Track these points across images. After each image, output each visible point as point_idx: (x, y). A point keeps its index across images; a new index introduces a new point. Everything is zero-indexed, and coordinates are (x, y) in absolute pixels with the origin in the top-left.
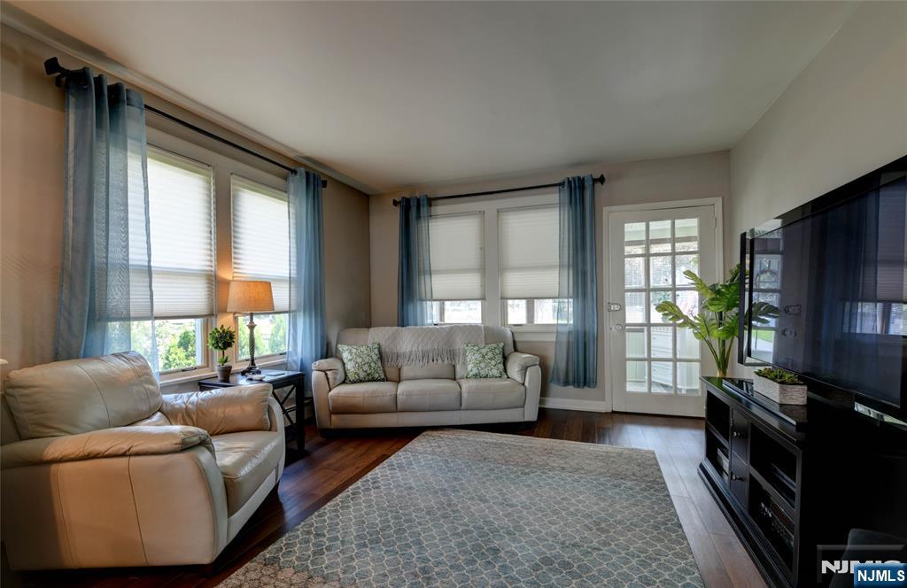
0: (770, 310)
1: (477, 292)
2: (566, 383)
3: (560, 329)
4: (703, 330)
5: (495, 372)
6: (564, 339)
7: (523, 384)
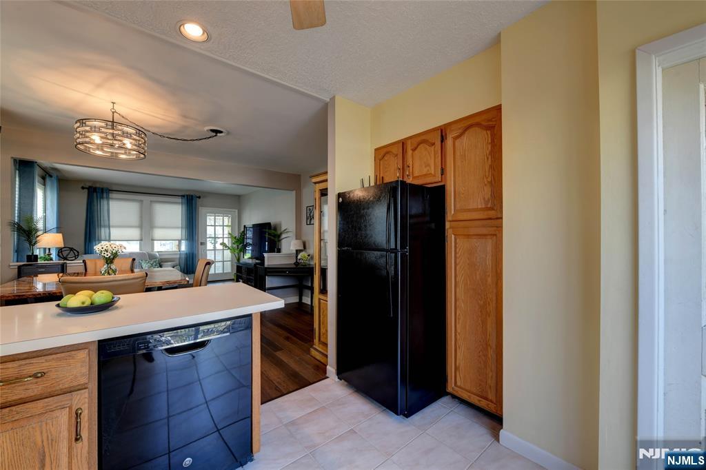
0: (250, 244)
1: (138, 238)
3: (181, 253)
4: (232, 250)
6: (183, 256)
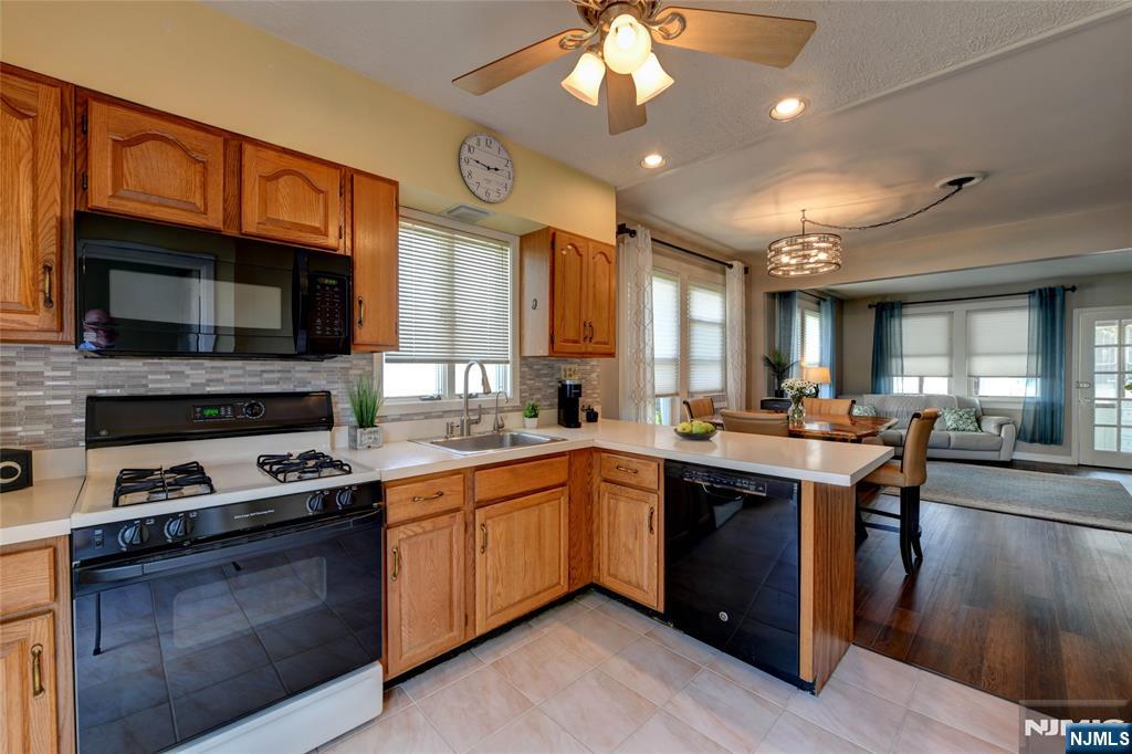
2: (1033, 441)
7: (1000, 436)
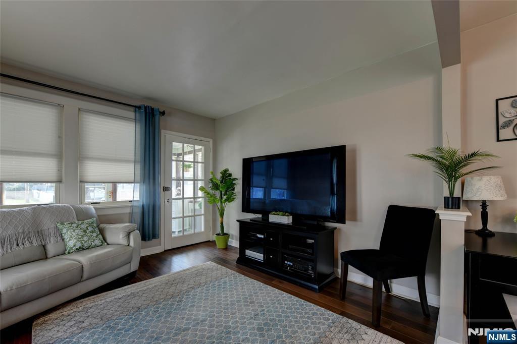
3: (135, 204)
5: (97, 242)
7: (128, 245)
